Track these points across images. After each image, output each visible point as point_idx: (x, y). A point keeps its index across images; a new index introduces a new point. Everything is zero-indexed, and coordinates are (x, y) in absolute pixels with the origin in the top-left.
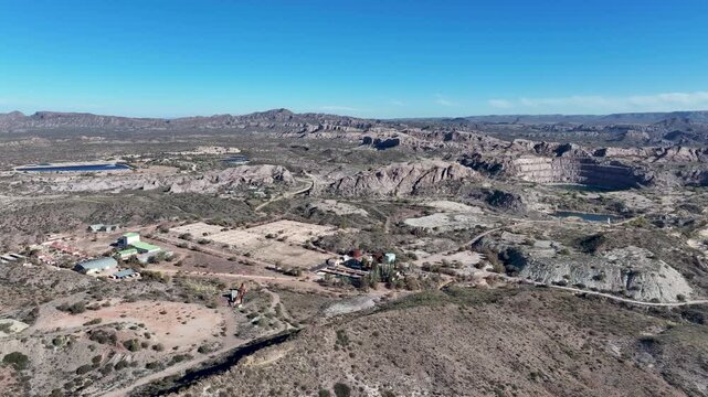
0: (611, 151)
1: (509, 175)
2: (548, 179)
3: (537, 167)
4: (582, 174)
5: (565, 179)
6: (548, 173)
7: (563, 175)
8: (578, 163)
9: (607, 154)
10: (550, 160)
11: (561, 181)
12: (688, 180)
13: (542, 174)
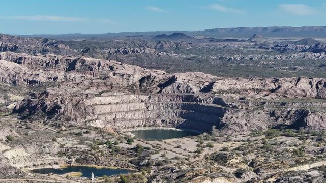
0: (219, 86)
1: (68, 120)
2: (136, 123)
3: (124, 107)
4: (181, 115)
5: (159, 122)
6: (138, 115)
7: (159, 117)
8: (180, 101)
9: (215, 89)
10: (145, 97)
11: (154, 125)
12: (280, 121)
13: (130, 116)
